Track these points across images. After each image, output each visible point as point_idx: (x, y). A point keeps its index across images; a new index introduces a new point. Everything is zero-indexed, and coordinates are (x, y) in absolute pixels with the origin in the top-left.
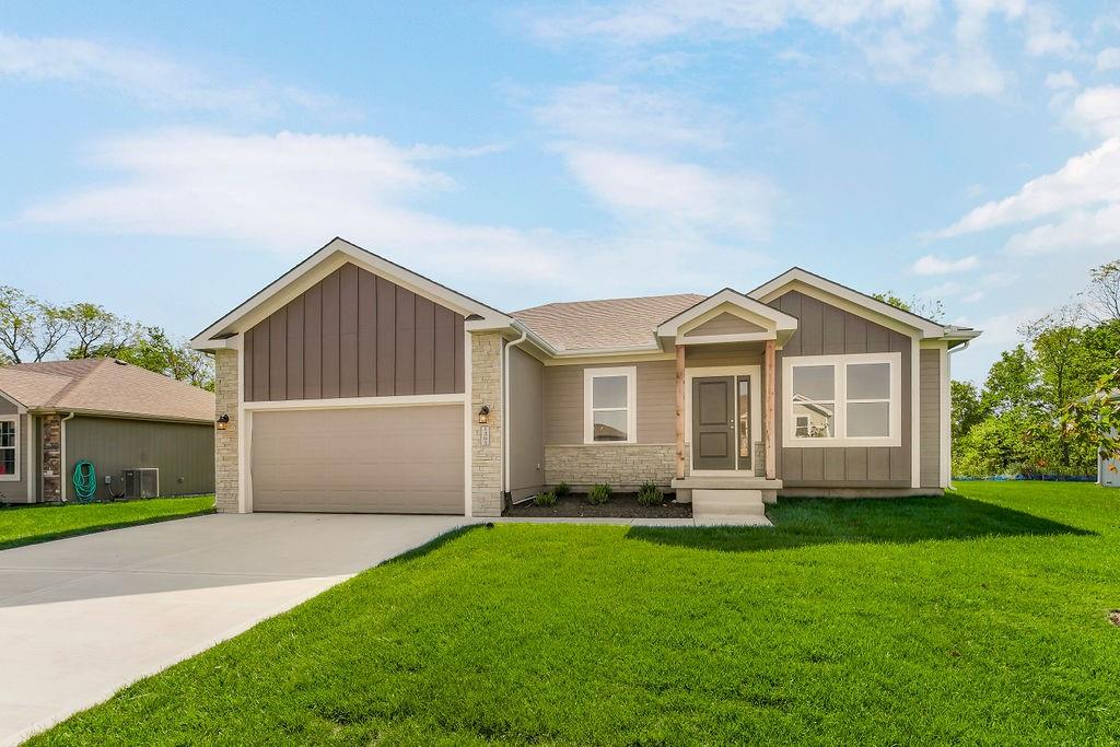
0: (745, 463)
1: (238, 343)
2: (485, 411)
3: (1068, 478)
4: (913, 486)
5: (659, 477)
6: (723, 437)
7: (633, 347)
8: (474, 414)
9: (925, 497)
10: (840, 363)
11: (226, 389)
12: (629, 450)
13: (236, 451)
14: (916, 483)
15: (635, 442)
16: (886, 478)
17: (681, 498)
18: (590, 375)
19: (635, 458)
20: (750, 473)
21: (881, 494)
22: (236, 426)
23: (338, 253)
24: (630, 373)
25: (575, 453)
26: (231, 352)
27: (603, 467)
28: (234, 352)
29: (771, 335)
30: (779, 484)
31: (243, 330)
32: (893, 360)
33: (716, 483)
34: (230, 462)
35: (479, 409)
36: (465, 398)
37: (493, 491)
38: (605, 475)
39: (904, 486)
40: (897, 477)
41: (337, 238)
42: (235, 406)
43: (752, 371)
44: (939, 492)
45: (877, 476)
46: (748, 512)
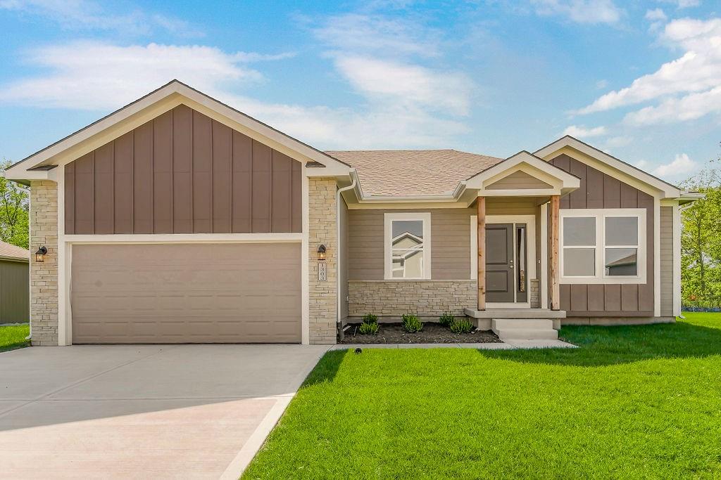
0: (523, 298)
1: (59, 176)
2: (322, 249)
3: (705, 309)
4: (655, 316)
5: (451, 308)
6: (505, 274)
7: (430, 196)
8: (311, 252)
9: (663, 324)
10: (600, 216)
11: (44, 221)
12: (424, 285)
13: (56, 283)
14: (657, 313)
15: (429, 278)
16: (635, 309)
17: (482, 326)
18: (389, 219)
19: (430, 292)
20: (528, 305)
21: (631, 322)
22: (56, 259)
23: (176, 95)
24: (426, 219)
25: (376, 288)
26: (51, 184)
27: (401, 300)
28: (53, 184)
29: (556, 191)
30: (563, 314)
31: (63, 163)
32: (640, 214)
33: (512, 314)
34: (46, 295)
35: (316, 247)
36: (304, 238)
37: (328, 321)
38: (403, 307)
39: (650, 315)
40: (644, 308)
41: (175, 80)
42: (55, 238)
43: (528, 220)
44: (673, 321)
45: (629, 308)
46: (545, 337)
